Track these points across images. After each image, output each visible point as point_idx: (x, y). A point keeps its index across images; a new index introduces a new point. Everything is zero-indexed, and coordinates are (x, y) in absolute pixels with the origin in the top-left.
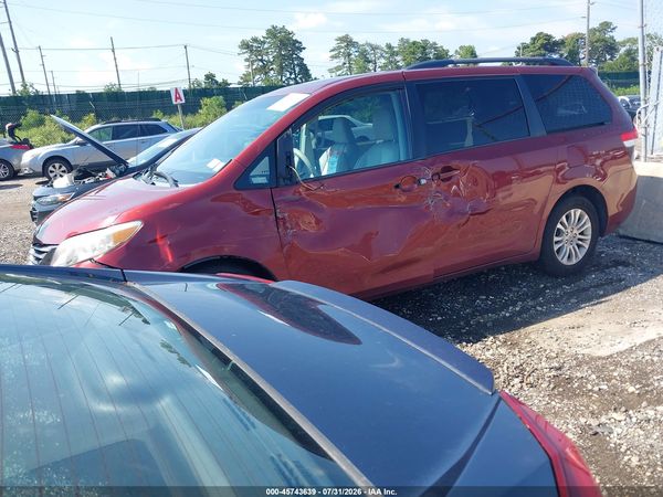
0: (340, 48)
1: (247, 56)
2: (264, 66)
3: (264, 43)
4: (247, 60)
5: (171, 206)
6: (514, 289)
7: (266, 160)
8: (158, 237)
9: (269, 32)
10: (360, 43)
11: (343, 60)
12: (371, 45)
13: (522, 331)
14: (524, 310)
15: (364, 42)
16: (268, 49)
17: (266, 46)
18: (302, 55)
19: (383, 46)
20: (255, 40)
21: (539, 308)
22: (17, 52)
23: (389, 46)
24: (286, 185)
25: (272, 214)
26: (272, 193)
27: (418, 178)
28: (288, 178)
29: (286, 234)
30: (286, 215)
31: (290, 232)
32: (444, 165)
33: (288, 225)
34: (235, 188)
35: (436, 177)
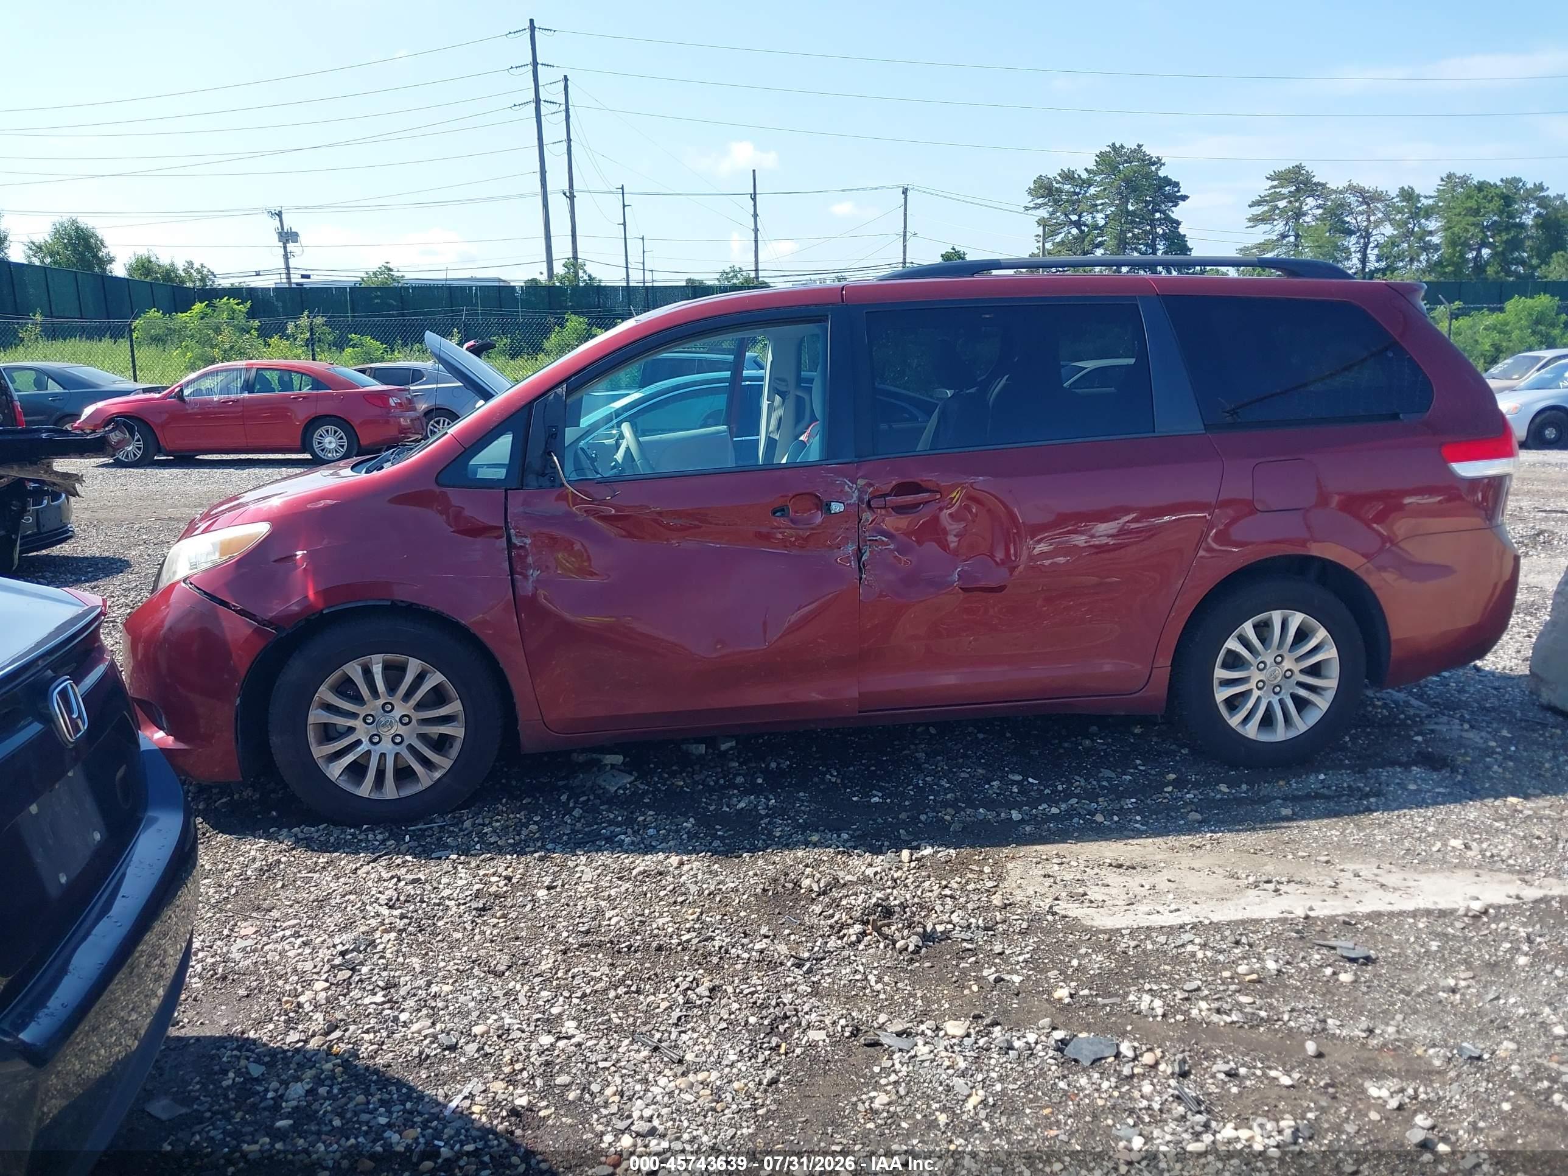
0: (1276, 197)
1: (1043, 213)
2: (1081, 238)
3: (1089, 183)
4: (1042, 222)
7: (506, 440)
9: (1102, 158)
10: (1332, 185)
11: (1280, 226)
12: (1360, 192)
15: (1342, 184)
16: (1096, 197)
17: (1092, 190)
18: (1176, 213)
19: (1394, 192)
20: (1068, 177)
22: (571, 198)
23: (1408, 195)
24: (541, 487)
25: (500, 537)
26: (506, 498)
27: (825, 499)
28: (547, 474)
29: (526, 577)
30: (528, 541)
31: (534, 574)
32: (901, 481)
33: (530, 560)
34: (437, 483)
35: (880, 502)
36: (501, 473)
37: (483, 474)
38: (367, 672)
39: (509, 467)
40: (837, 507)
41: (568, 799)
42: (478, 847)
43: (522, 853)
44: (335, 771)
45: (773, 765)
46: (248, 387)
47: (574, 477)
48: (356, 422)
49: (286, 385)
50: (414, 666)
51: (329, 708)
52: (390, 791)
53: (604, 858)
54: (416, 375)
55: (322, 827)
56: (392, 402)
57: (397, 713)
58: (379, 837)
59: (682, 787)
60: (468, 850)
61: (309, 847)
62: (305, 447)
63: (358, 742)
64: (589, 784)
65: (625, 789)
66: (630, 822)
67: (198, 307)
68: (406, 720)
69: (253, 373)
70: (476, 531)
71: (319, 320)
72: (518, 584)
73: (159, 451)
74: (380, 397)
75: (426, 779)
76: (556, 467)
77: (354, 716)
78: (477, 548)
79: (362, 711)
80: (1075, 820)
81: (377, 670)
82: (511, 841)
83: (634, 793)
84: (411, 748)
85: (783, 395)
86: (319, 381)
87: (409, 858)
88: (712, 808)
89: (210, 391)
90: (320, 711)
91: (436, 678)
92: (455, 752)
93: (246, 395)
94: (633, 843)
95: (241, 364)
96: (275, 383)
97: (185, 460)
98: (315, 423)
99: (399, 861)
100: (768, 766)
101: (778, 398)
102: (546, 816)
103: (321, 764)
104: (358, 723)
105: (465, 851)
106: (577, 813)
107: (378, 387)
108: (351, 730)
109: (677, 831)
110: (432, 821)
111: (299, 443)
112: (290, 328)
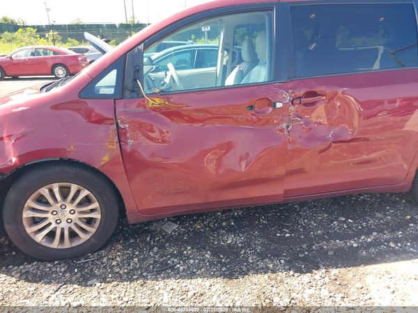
5: (20, 109)
6: (378, 215)
7: (114, 73)
8: (4, 136)
13: (361, 269)
14: (376, 243)
21: (392, 245)
24: (132, 97)
25: (113, 124)
26: (115, 104)
27: (273, 101)
28: (135, 91)
29: (127, 143)
30: (127, 126)
31: (130, 142)
32: (308, 90)
33: (128, 135)
34: (79, 97)
35: (298, 101)
36: (111, 91)
37: (102, 91)
38: (51, 191)
39: (116, 87)
40: (279, 105)
41: (151, 239)
42: (110, 276)
43: (131, 280)
44: (39, 238)
45: (236, 214)
46: (33, 54)
47: (148, 92)
48: (68, 65)
49: (45, 54)
50: (74, 188)
51: (33, 209)
52: (67, 244)
53: (172, 283)
54: (87, 50)
55: (35, 263)
56: (79, 59)
57: (68, 209)
58: (63, 270)
59: (199, 229)
60: (105, 278)
61: (27, 280)
62: (53, 73)
63: (50, 224)
64: (159, 229)
65: (175, 232)
66: (180, 254)
67: (20, 30)
68: (72, 212)
69: (34, 50)
70: (100, 120)
71: (56, 33)
72: (123, 147)
73: (6, 75)
74: (75, 57)
75: (84, 237)
76: (139, 87)
77: (47, 212)
78: (101, 130)
79: (50, 209)
80: (382, 246)
81: (56, 190)
82: (126, 271)
83: (179, 234)
84: (76, 224)
85: (228, 50)
86: (55, 53)
87: (76, 286)
88: (216, 243)
89: (21, 56)
90: (29, 212)
91: (85, 193)
92: (97, 225)
93: (32, 57)
94: (184, 269)
95: (31, 47)
96: (41, 53)
97: (15, 78)
98: (55, 66)
99: (71, 289)
100: (234, 215)
101: (226, 52)
102: (141, 251)
103: (32, 236)
104: (49, 215)
105: (104, 280)
106: (155, 249)
107: (74, 54)
108: (45, 219)
109: (204, 260)
110: (88, 258)
111: (50, 72)
112: (47, 35)
